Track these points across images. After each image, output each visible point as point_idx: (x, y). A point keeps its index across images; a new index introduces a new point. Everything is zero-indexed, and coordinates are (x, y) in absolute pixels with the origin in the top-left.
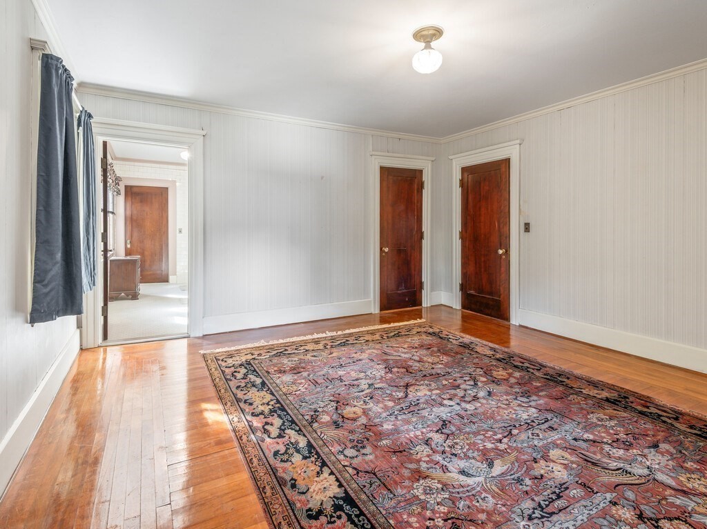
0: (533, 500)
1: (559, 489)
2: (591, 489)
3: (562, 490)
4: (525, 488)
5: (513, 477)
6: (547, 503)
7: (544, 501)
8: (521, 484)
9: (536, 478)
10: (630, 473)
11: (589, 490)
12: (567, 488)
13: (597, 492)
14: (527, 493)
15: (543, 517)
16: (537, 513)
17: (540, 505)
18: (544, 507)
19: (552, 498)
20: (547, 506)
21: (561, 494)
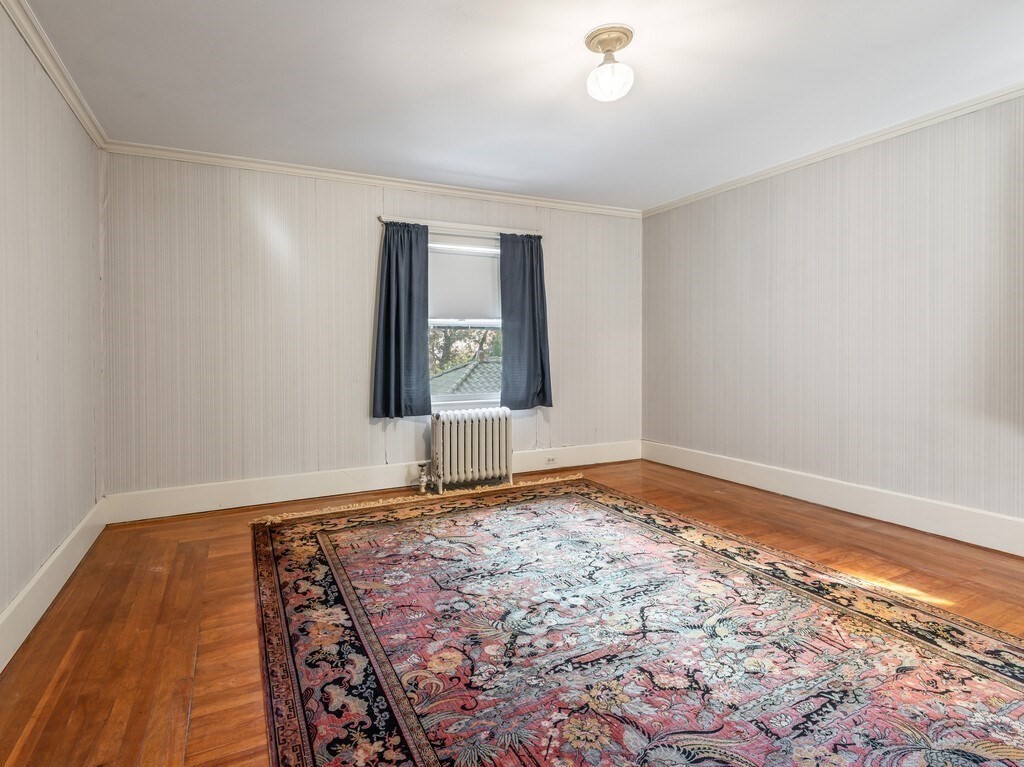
0: (845, 713)
1: (807, 728)
2: (759, 727)
3: (802, 726)
4: (859, 729)
5: (885, 749)
6: (824, 709)
7: (828, 712)
8: (867, 736)
9: (844, 746)
10: (684, 752)
11: (762, 725)
12: (795, 728)
13: (751, 722)
14: (856, 722)
15: (829, 693)
16: (836, 697)
17: (835, 708)
18: (828, 705)
19: (818, 715)
20: (824, 705)
21: (805, 720)
